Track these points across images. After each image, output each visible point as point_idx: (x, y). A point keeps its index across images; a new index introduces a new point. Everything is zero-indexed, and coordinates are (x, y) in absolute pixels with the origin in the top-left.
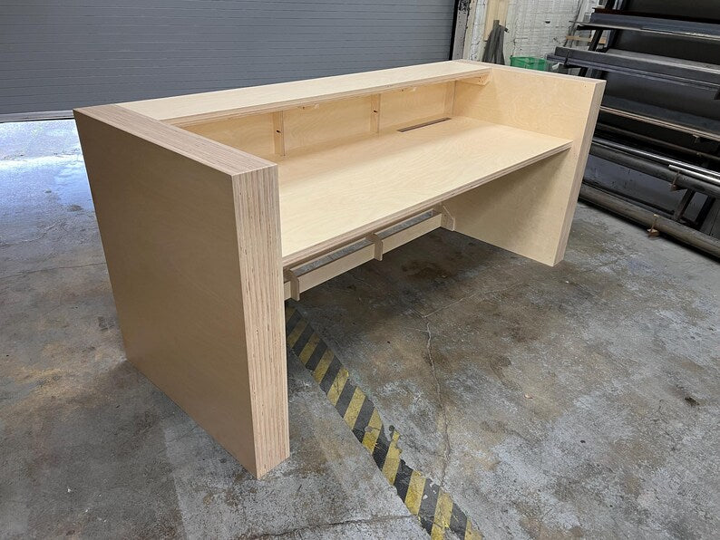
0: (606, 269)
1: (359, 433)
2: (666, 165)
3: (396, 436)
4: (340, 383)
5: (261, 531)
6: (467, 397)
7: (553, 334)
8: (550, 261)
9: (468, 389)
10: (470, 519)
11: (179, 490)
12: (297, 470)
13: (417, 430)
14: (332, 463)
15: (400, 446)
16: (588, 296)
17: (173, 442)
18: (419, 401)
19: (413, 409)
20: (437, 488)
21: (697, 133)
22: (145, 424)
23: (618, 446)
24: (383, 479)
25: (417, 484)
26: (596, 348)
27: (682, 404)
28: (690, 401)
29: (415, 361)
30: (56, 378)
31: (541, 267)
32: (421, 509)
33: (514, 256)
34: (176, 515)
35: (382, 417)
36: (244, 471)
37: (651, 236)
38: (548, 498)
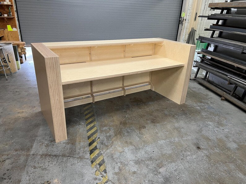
0: (198, 108)
1: (89, 138)
2: (227, 75)
3: (99, 140)
4: (92, 125)
5: (49, 154)
6: (126, 134)
7: (165, 123)
8: (179, 103)
9: (128, 132)
10: (105, 163)
11: (36, 141)
12: (67, 143)
13: (106, 140)
14: (77, 143)
15: (98, 142)
16: (185, 114)
17: (41, 131)
18: (112, 133)
19: (108, 134)
20: (101, 154)
21: (236, 65)
22: (37, 126)
24: (88, 149)
25: (96, 152)
26: (178, 129)
27: (195, 148)
28: (199, 148)
29: (117, 123)
30: (23, 112)
31: (175, 105)
32: (94, 158)
33: (168, 100)
34: (32, 147)
35: (98, 135)
36: (53, 140)
38: (132, 163)
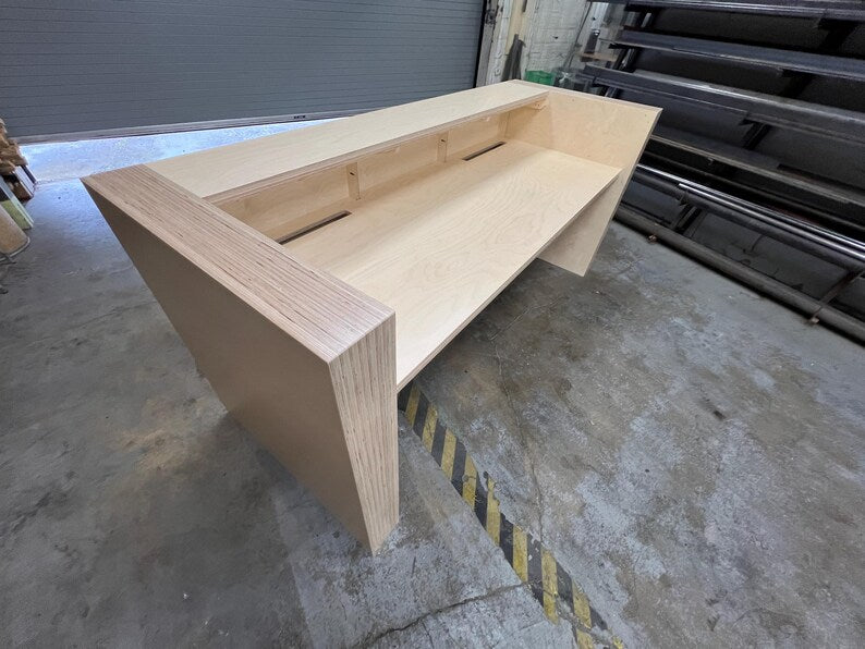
0: (623, 277)
1: (458, 484)
2: (676, 183)
3: (491, 484)
4: (431, 424)
5: (385, 626)
6: (544, 429)
7: (599, 350)
8: (580, 270)
9: (543, 419)
10: (574, 580)
11: (298, 580)
12: (409, 538)
13: (510, 477)
14: (439, 525)
15: (496, 496)
16: (614, 306)
17: (282, 511)
18: (505, 440)
19: (501, 449)
20: (538, 544)
21: (712, 156)
22: (255, 494)
23: (675, 473)
24: (488, 540)
25: (520, 541)
26: (635, 362)
27: (712, 418)
28: (717, 414)
29: (492, 392)
30: (159, 442)
31: (575, 276)
32: (530, 575)
33: (552, 267)
34: (299, 615)
35: (475, 462)
36: (359, 547)
37: (650, 241)
38: (633, 543)
